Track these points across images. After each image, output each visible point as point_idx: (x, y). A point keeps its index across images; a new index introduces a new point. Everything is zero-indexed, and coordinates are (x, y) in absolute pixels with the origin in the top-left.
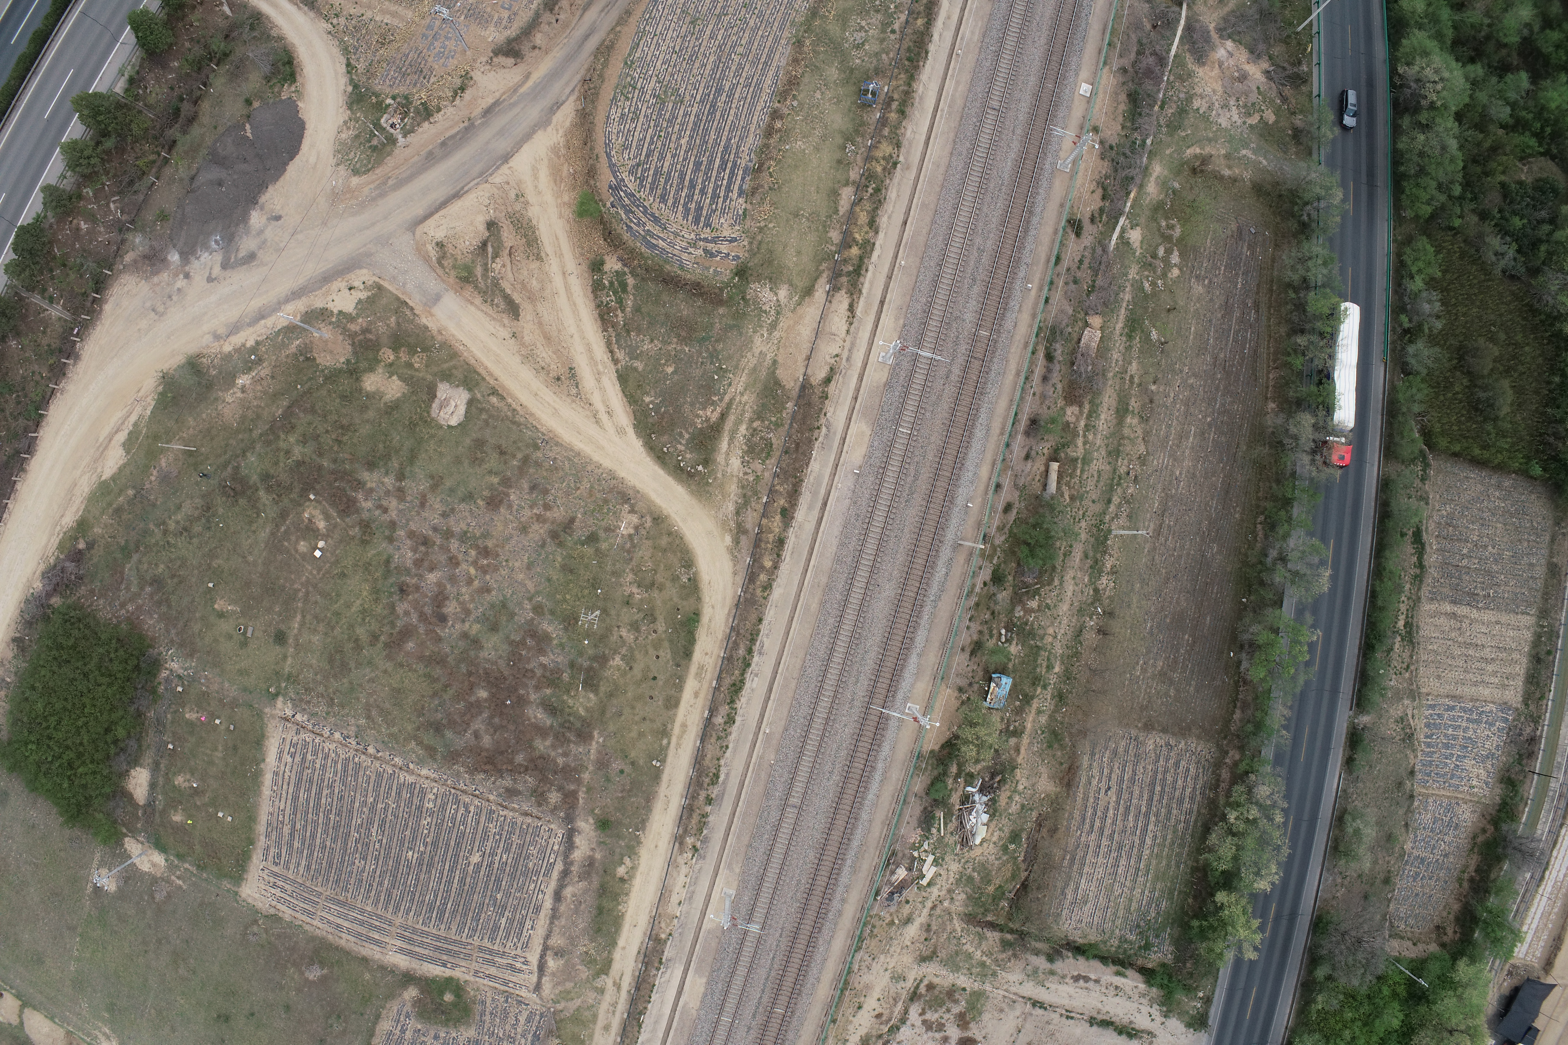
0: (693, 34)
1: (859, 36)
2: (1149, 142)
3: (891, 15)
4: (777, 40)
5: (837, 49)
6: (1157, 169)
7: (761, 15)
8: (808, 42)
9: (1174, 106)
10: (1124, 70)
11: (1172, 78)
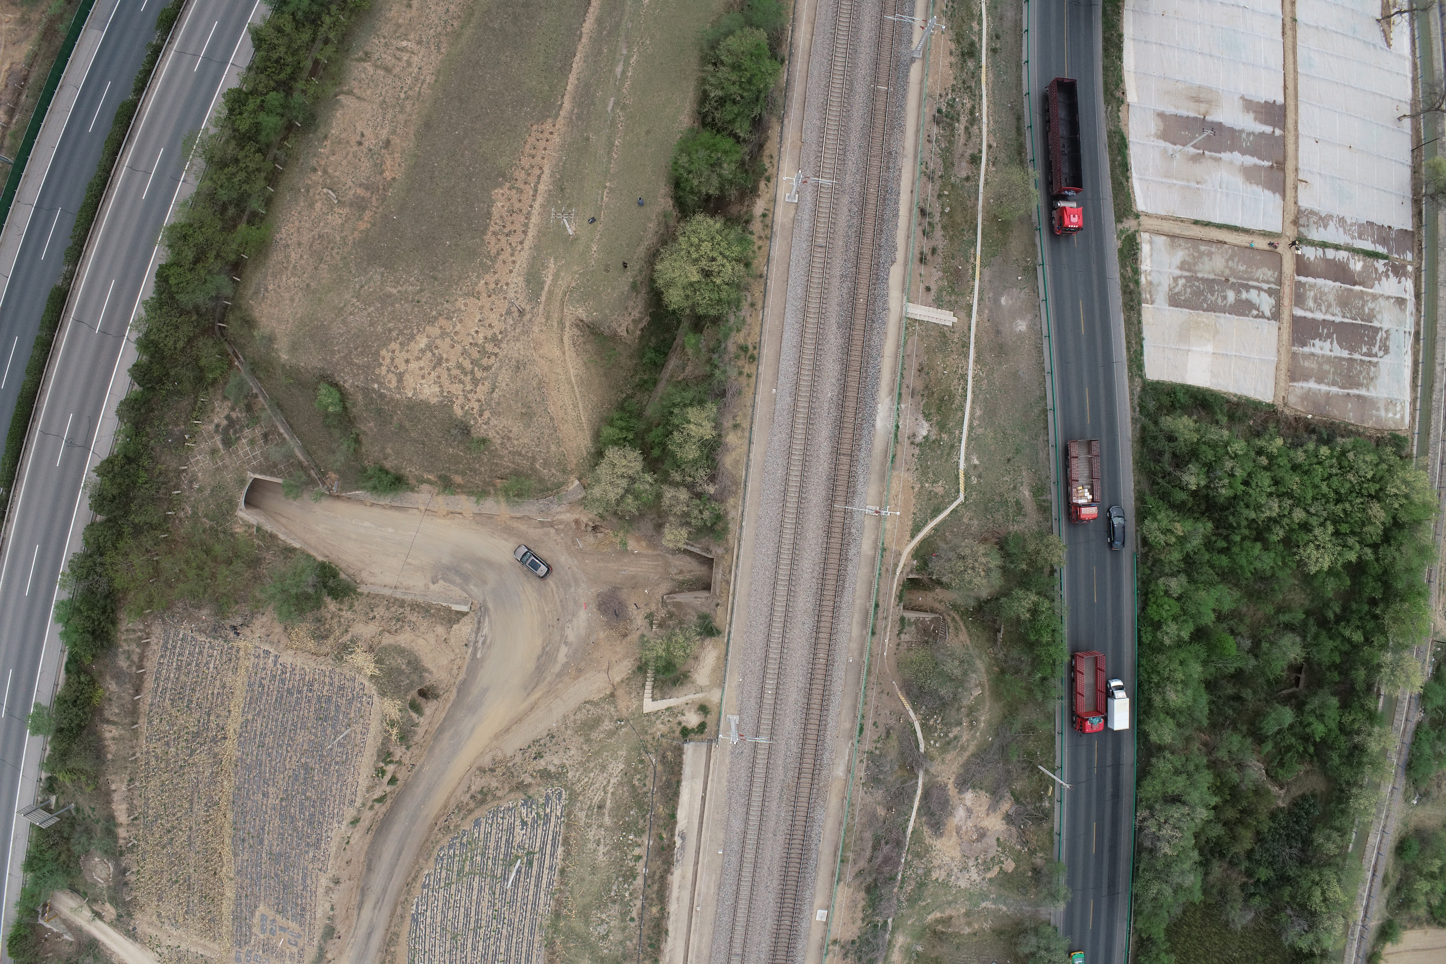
0: (457, 948)
1: (602, 929)
2: (890, 920)
3: (627, 904)
4: (531, 944)
5: (586, 944)
6: (900, 940)
7: (511, 923)
8: (558, 942)
9: (913, 883)
10: (860, 873)
11: (909, 858)
